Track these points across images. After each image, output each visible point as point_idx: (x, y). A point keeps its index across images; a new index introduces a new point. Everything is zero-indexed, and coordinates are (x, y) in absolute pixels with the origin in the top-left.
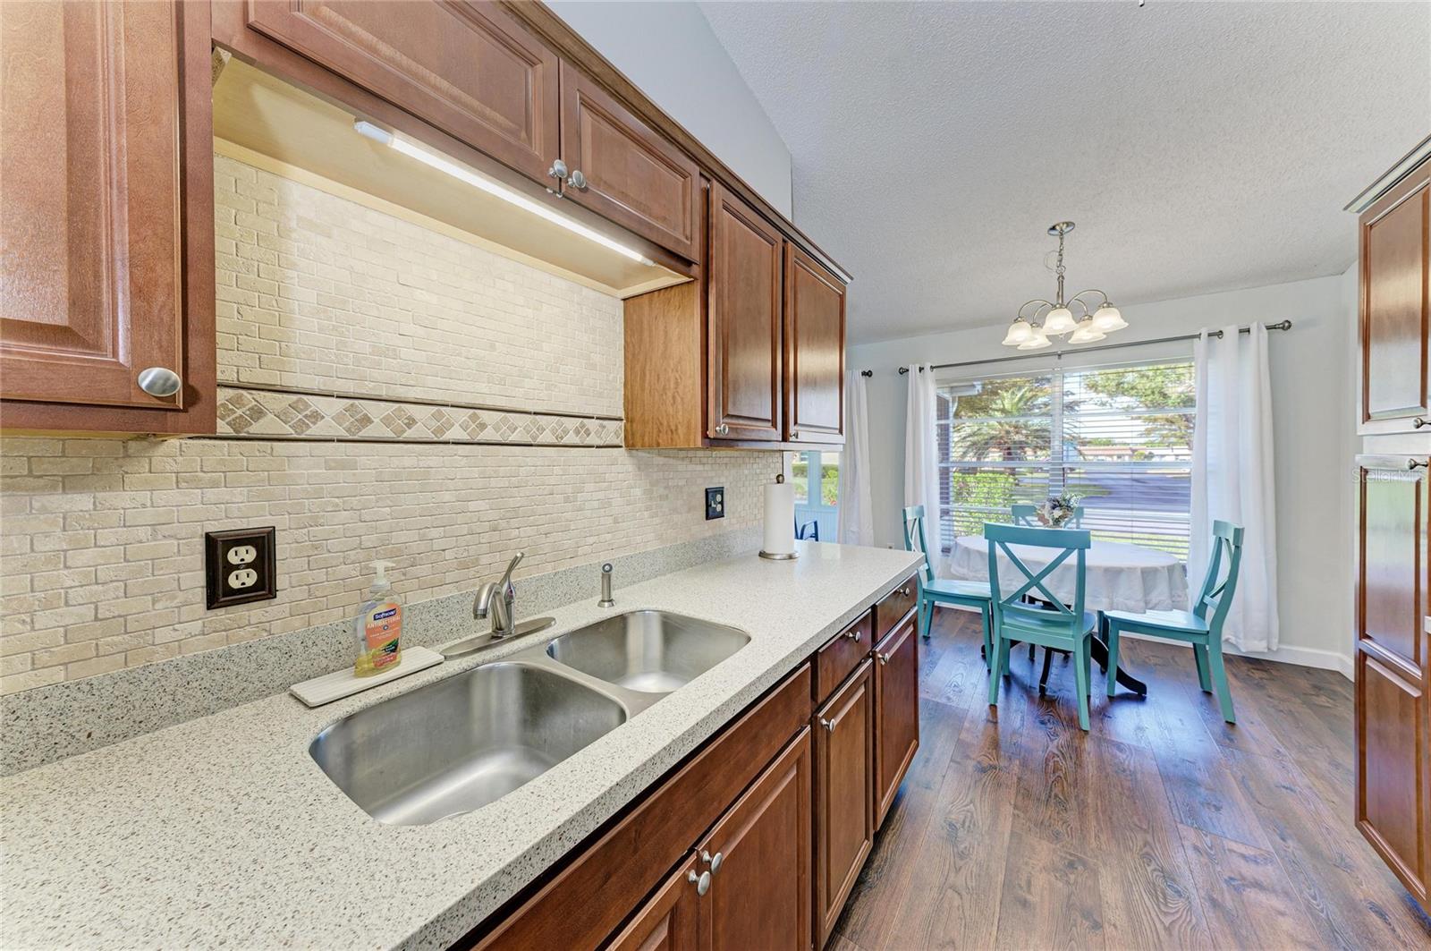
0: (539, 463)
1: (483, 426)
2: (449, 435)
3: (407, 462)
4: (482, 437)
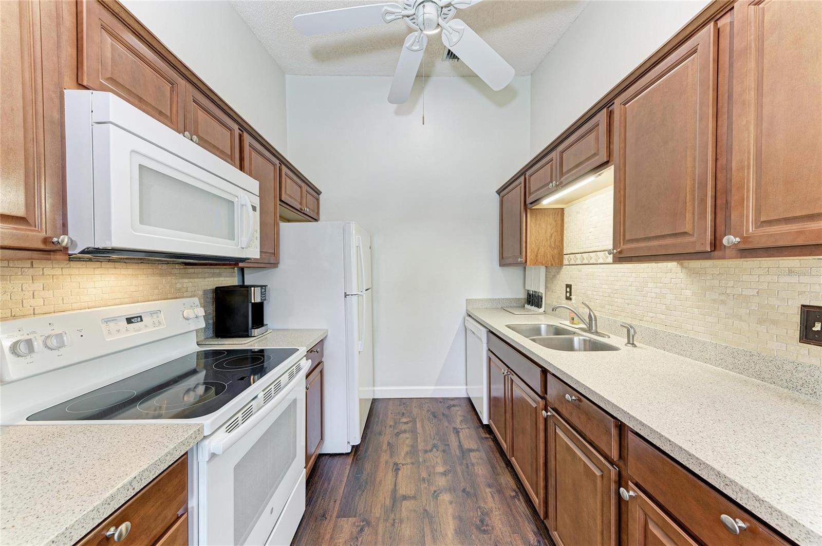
2: (599, 262)
3: (590, 270)
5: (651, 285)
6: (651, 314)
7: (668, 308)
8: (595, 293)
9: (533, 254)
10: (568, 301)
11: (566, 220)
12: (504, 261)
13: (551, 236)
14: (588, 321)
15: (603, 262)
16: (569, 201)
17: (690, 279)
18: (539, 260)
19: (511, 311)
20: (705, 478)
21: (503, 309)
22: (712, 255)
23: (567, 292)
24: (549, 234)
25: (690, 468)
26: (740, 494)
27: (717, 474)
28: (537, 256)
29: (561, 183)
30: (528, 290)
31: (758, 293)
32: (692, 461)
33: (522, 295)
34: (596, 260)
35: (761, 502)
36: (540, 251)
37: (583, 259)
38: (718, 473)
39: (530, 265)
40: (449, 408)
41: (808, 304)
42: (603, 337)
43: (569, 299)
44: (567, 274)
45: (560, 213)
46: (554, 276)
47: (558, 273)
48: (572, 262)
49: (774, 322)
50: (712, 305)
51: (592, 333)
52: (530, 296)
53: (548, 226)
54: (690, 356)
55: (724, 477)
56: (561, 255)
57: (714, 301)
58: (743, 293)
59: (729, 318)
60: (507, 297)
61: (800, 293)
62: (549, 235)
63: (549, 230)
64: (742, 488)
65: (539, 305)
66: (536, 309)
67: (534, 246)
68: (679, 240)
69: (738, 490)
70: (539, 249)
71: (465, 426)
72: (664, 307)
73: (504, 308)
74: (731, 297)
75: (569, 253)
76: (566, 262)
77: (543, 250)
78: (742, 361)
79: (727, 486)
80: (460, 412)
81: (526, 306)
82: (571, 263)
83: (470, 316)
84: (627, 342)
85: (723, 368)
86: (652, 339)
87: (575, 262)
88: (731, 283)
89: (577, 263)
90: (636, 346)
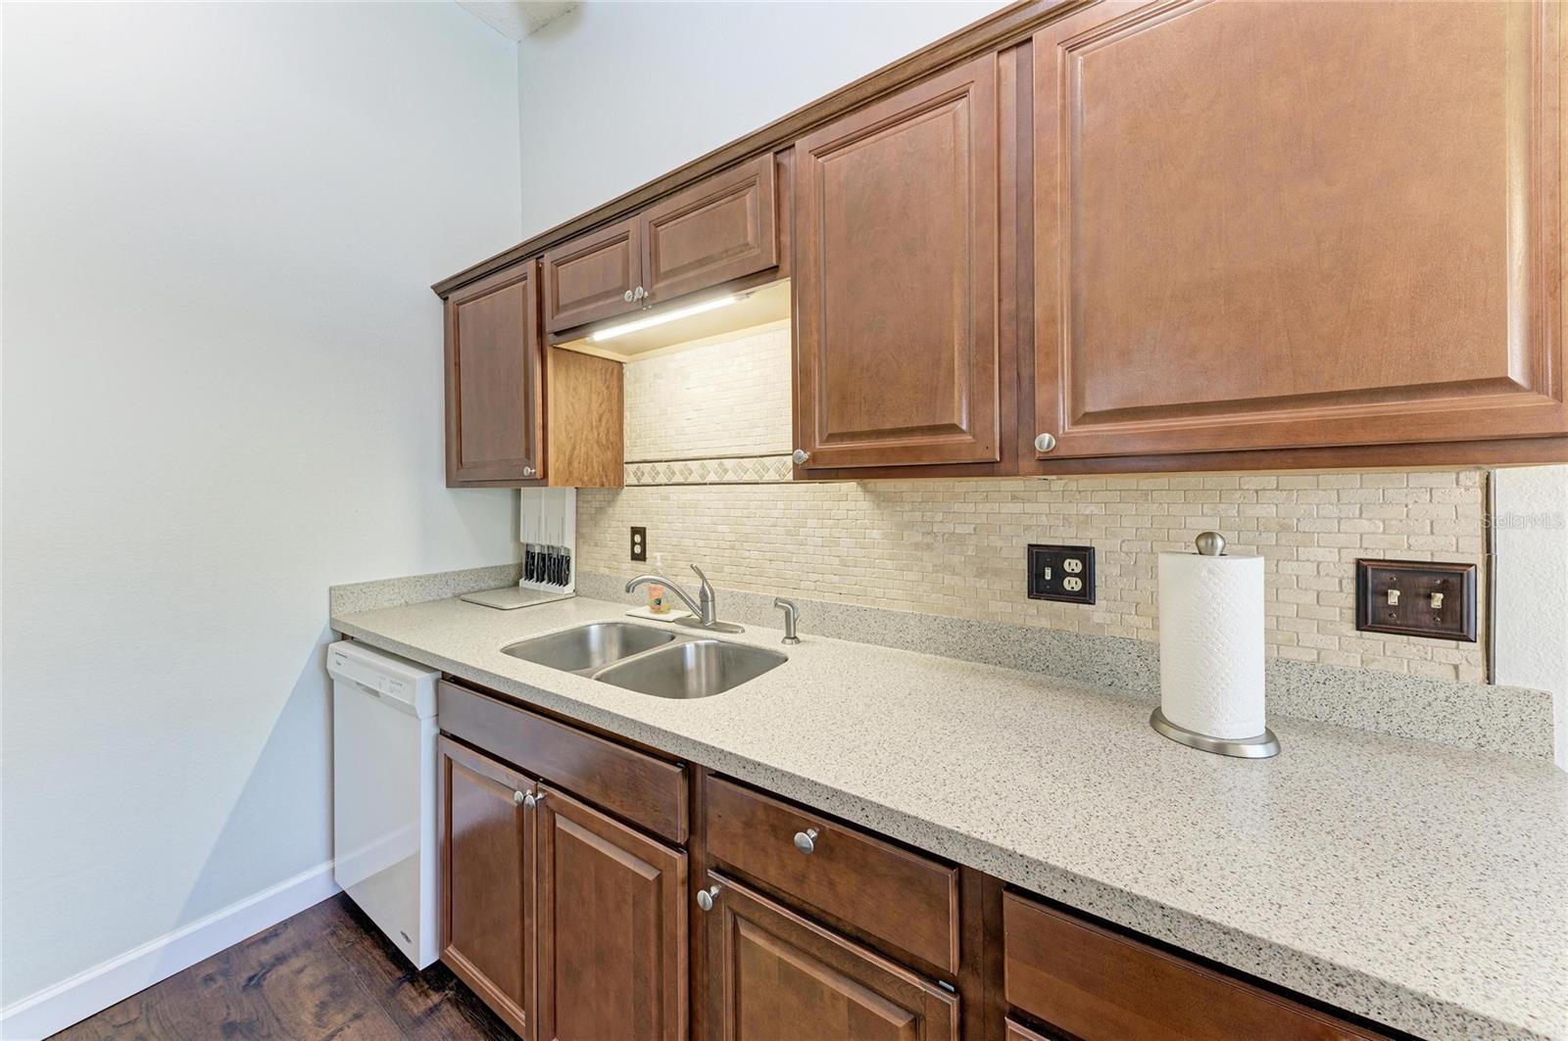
0: (763, 499)
1: (726, 471)
2: (708, 479)
3: (689, 496)
4: (726, 479)
5: (811, 523)
6: (814, 577)
7: (844, 564)
8: (701, 543)
9: (561, 457)
10: (639, 565)
11: (628, 388)
12: (460, 472)
13: (600, 420)
14: (698, 602)
15: (717, 480)
16: (639, 347)
17: (879, 512)
18: (575, 474)
19: (489, 603)
20: (1273, 980)
21: (461, 598)
22: (996, 468)
23: (634, 544)
24: (595, 413)
25: (1230, 964)
26: (1376, 1001)
27: (1310, 964)
28: (570, 463)
29: (652, 295)
30: (527, 545)
31: (975, 529)
32: (1234, 945)
33: (509, 557)
34: (703, 476)
35: (1436, 1007)
36: (576, 452)
37: (673, 473)
38: (1313, 961)
39: (556, 484)
40: (254, 982)
41: (1035, 543)
42: (731, 632)
43: (639, 557)
44: (631, 507)
45: (616, 371)
46: (600, 510)
47: (611, 502)
48: (646, 480)
49: (997, 573)
50: (914, 552)
51: (708, 628)
52: (533, 558)
53: (594, 397)
54: (883, 642)
55: (1329, 968)
56: (619, 463)
57: (916, 546)
58: (956, 531)
59: (937, 572)
60: (471, 567)
61: (1027, 528)
62: (595, 416)
63: (595, 406)
64: (1383, 984)
65: (560, 578)
66: (554, 588)
67: (563, 438)
68: (941, 439)
69: (1370, 991)
70: (574, 449)
71: (339, 1019)
72: (836, 561)
73: (466, 597)
74: (940, 538)
75: (638, 459)
76: (629, 479)
77: (583, 449)
78: (957, 638)
79: (1340, 988)
80: (309, 971)
81: (523, 582)
82: (643, 482)
83: (344, 637)
84: (785, 635)
85: (931, 653)
86: (817, 622)
87: (654, 478)
88: (939, 517)
89: (657, 481)
90: (799, 642)
